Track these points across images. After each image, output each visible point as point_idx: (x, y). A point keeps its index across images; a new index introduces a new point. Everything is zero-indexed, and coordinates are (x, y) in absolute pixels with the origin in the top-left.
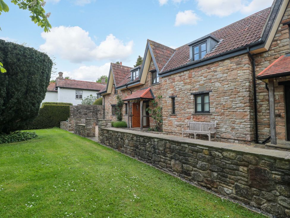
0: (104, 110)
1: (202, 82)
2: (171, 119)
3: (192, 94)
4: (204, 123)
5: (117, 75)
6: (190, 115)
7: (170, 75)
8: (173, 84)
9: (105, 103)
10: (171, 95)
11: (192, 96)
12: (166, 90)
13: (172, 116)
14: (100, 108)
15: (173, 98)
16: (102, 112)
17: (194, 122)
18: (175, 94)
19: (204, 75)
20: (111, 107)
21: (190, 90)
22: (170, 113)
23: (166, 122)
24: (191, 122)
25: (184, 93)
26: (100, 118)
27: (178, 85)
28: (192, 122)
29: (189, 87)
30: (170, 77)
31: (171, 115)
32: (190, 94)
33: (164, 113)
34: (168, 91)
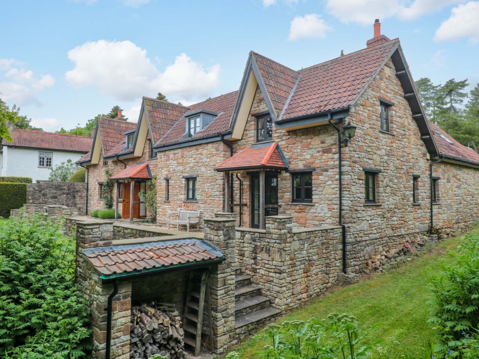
0: (87, 190)
1: (192, 165)
2: (165, 206)
3: (183, 177)
4: (193, 212)
5: (106, 136)
6: (181, 202)
7: (165, 151)
8: (168, 162)
9: (90, 179)
10: (165, 177)
11: (184, 180)
12: (160, 169)
13: (166, 204)
14: (81, 187)
15: (167, 180)
16: (84, 194)
17: (184, 211)
18: (169, 176)
19: (194, 156)
20: (97, 187)
21: (182, 173)
22: (164, 199)
23: (160, 210)
24: (181, 211)
25: (177, 175)
26: (81, 204)
27: (172, 164)
28: (183, 211)
29: (181, 168)
30: (165, 153)
31: (165, 202)
32: (182, 177)
33: (159, 199)
34: (163, 171)
